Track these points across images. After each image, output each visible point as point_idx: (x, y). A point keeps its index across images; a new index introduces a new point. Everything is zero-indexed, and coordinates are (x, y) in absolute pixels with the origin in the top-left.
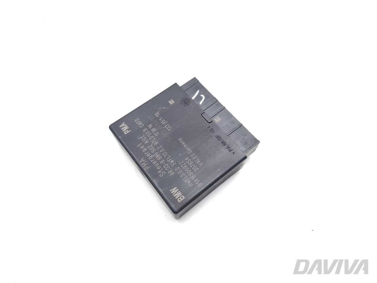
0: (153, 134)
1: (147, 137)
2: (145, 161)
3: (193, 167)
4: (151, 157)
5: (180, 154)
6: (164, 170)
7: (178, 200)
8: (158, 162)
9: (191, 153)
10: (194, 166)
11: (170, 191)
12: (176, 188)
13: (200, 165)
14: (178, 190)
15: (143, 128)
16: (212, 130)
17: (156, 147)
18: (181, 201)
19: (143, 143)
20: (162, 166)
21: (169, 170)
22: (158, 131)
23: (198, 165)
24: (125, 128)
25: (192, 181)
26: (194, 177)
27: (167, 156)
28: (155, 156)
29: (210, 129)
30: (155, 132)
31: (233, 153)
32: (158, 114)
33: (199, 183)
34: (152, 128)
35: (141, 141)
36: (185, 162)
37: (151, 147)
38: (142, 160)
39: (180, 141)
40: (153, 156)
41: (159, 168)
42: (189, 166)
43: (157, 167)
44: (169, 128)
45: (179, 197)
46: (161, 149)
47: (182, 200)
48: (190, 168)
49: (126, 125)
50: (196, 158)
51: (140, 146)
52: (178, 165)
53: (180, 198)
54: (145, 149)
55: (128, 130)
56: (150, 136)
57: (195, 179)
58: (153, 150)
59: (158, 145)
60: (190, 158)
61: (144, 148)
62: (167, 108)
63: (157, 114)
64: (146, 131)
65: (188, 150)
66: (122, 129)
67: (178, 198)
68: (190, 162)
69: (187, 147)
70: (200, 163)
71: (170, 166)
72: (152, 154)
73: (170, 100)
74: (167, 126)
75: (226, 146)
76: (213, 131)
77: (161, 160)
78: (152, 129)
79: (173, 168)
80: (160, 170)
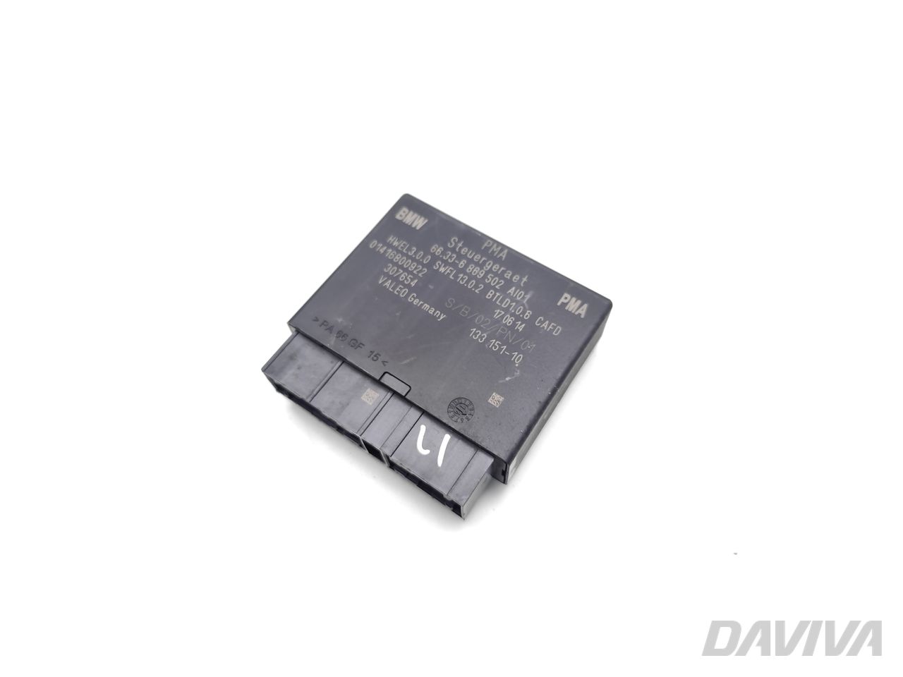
0: (507, 310)
1: (517, 302)
2: (497, 255)
3: (397, 271)
4: (489, 265)
5: (431, 287)
6: (453, 250)
8: (470, 261)
9: (408, 295)
10: (395, 273)
11: (426, 220)
12: (418, 228)
13: (383, 279)
14: (413, 226)
15: (533, 318)
16: (375, 358)
17: (488, 287)
18: (402, 211)
19: (518, 286)
20: (460, 257)
21: (443, 253)
22: (498, 321)
23: (389, 277)
24: (575, 305)
25: (390, 246)
26: (390, 254)
27: (456, 276)
28: (482, 269)
29: (381, 359)
30: (503, 317)
32: (515, 359)
33: (376, 247)
34: (514, 324)
35: (526, 288)
36: (415, 276)
37: (498, 283)
38: (502, 255)
39: (440, 315)
40: (487, 268)
41: (464, 250)
42: (406, 270)
43: (468, 252)
44: (475, 334)
45: (406, 216)
46: (476, 286)
47: (401, 213)
48: (401, 267)
49: (577, 313)
50: (394, 288)
51: (521, 280)
52: (429, 266)
53: (404, 214)
54: (507, 276)
55: (566, 304)
56: (510, 306)
58: (490, 280)
59: (484, 292)
60: (408, 286)
61: (512, 277)
62: (501, 381)
63: (517, 358)
64: (524, 313)
65: (416, 301)
66: (579, 302)
67: (408, 214)
68: (406, 278)
69: (422, 305)
70: (384, 283)
71: (443, 261)
72: (490, 271)
73: (503, 404)
74: (481, 337)
76: (372, 356)
77: (466, 266)
78: (514, 322)
79: (435, 258)
80: (460, 248)
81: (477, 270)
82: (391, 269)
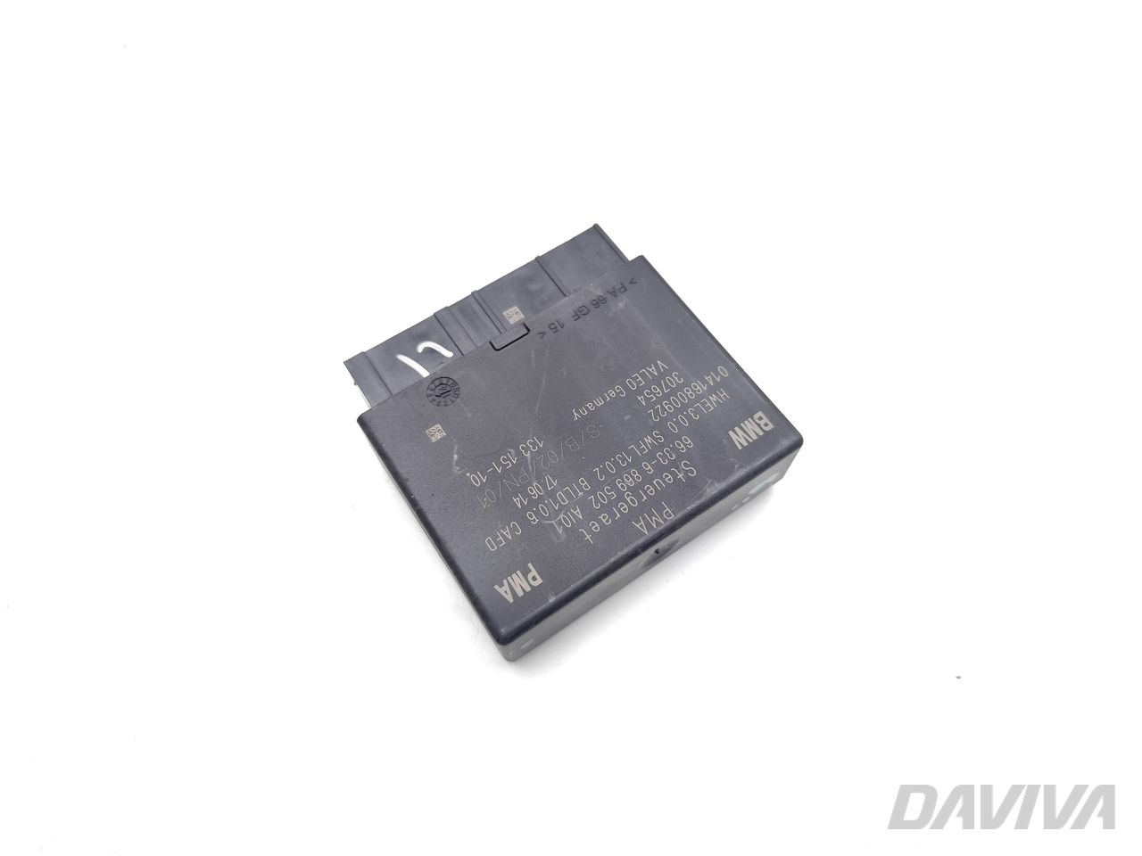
0: (552, 495)
1: (557, 513)
2: (644, 518)
3: (667, 387)
4: (632, 500)
5: (627, 417)
6: (675, 464)
7: (767, 429)
8: (648, 479)
9: (626, 388)
10: (665, 383)
11: (740, 448)
12: (731, 433)
13: (663, 367)
14: (737, 429)
15: (524, 523)
17: (596, 486)
18: (769, 423)
19: (580, 524)
20: (660, 469)
21: (675, 449)
22: (539, 478)
23: (662, 375)
24: (517, 585)
25: (713, 391)
26: (700, 386)
27: (629, 453)
28: (629, 489)
29: (549, 333)
30: (545, 487)
31: (631, 282)
32: (477, 474)
33: (717, 374)
34: (526, 495)
35: (572, 533)
37: (597, 501)
38: (641, 526)
39: (581, 415)
40: (628, 495)
41: (669, 478)
42: (666, 397)
43: (664, 482)
44: (534, 444)
45: (759, 425)
46: (603, 472)
47: (765, 420)
48: (673, 392)
49: (505, 581)
50: (643, 375)
51: (590, 532)
52: (662, 425)
53: (762, 423)
54: (604, 518)
55: (526, 573)
57: (705, 382)
58: (606, 494)
59: (591, 478)
60: (640, 391)
61: (600, 522)
62: (456, 447)
63: (477, 479)
64: (537, 513)
65: (613, 394)
66: (520, 594)
67: (761, 429)
68: (652, 393)
69: (604, 399)
70: (657, 367)
71: (662, 446)
72: (621, 498)
73: (427, 438)
74: (526, 449)
75: (609, 296)
77: (642, 471)
78: (529, 496)
79: (670, 438)
80: (675, 475)
81: (630, 482)
82: (675, 379)
